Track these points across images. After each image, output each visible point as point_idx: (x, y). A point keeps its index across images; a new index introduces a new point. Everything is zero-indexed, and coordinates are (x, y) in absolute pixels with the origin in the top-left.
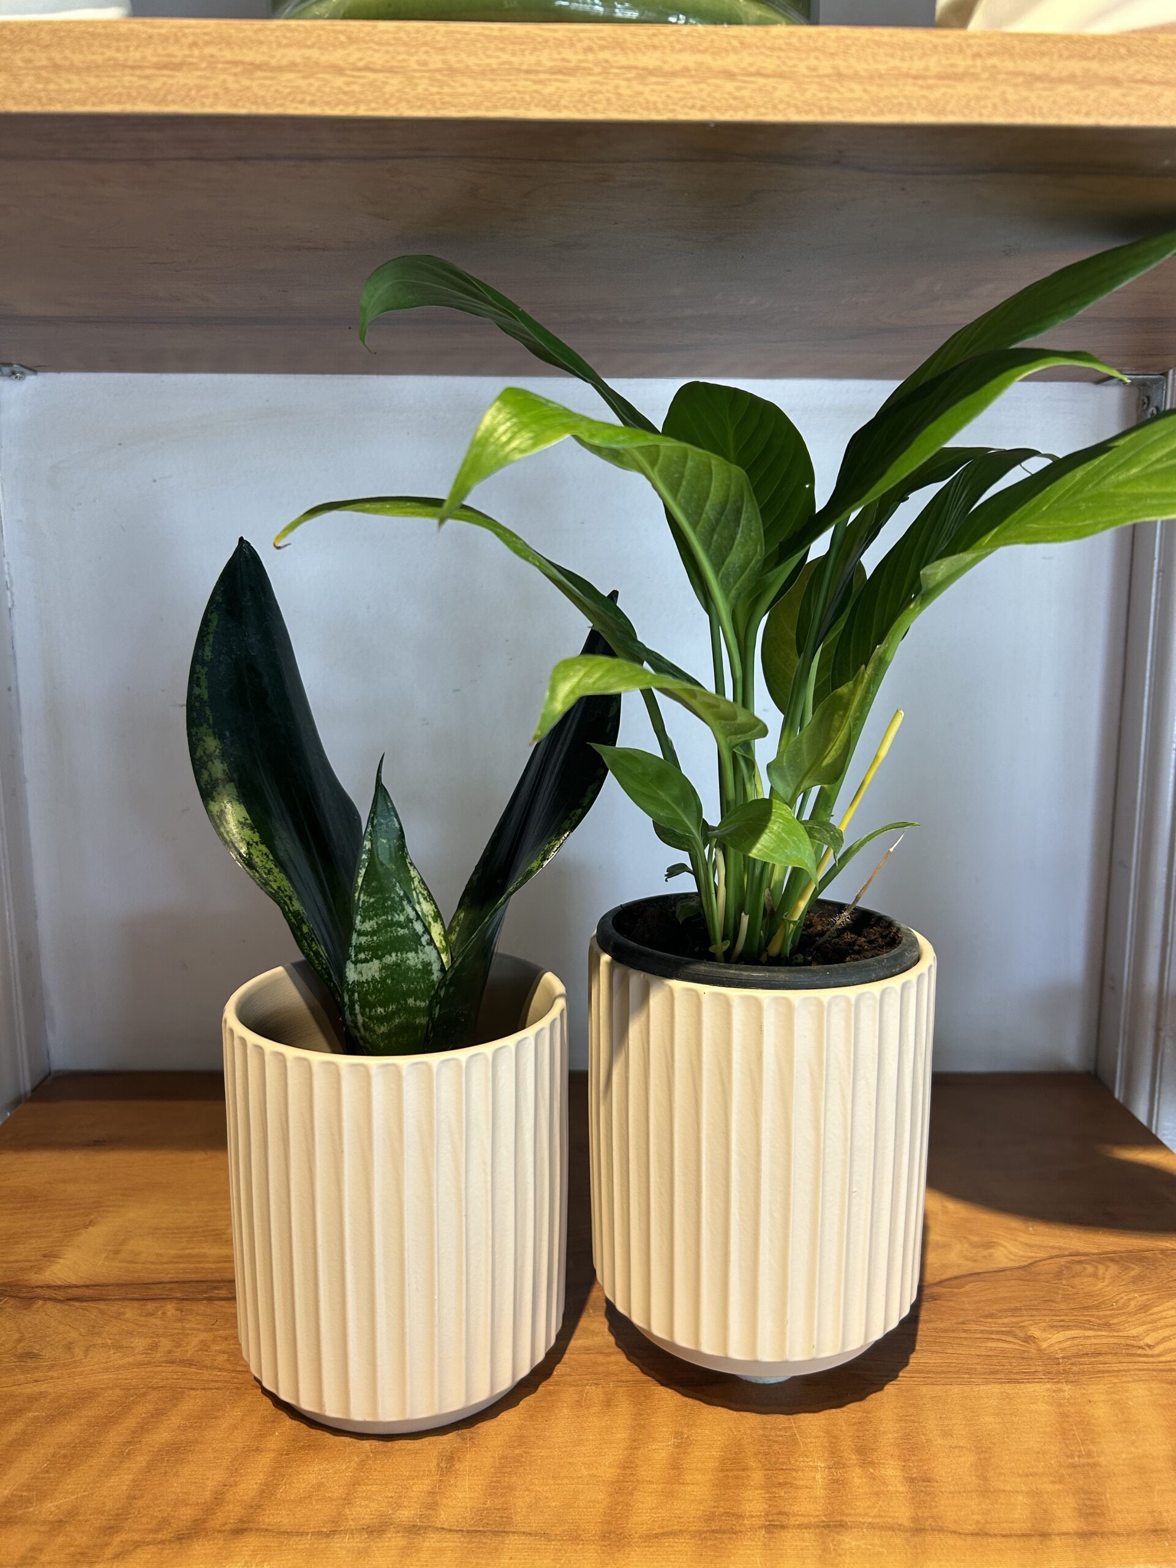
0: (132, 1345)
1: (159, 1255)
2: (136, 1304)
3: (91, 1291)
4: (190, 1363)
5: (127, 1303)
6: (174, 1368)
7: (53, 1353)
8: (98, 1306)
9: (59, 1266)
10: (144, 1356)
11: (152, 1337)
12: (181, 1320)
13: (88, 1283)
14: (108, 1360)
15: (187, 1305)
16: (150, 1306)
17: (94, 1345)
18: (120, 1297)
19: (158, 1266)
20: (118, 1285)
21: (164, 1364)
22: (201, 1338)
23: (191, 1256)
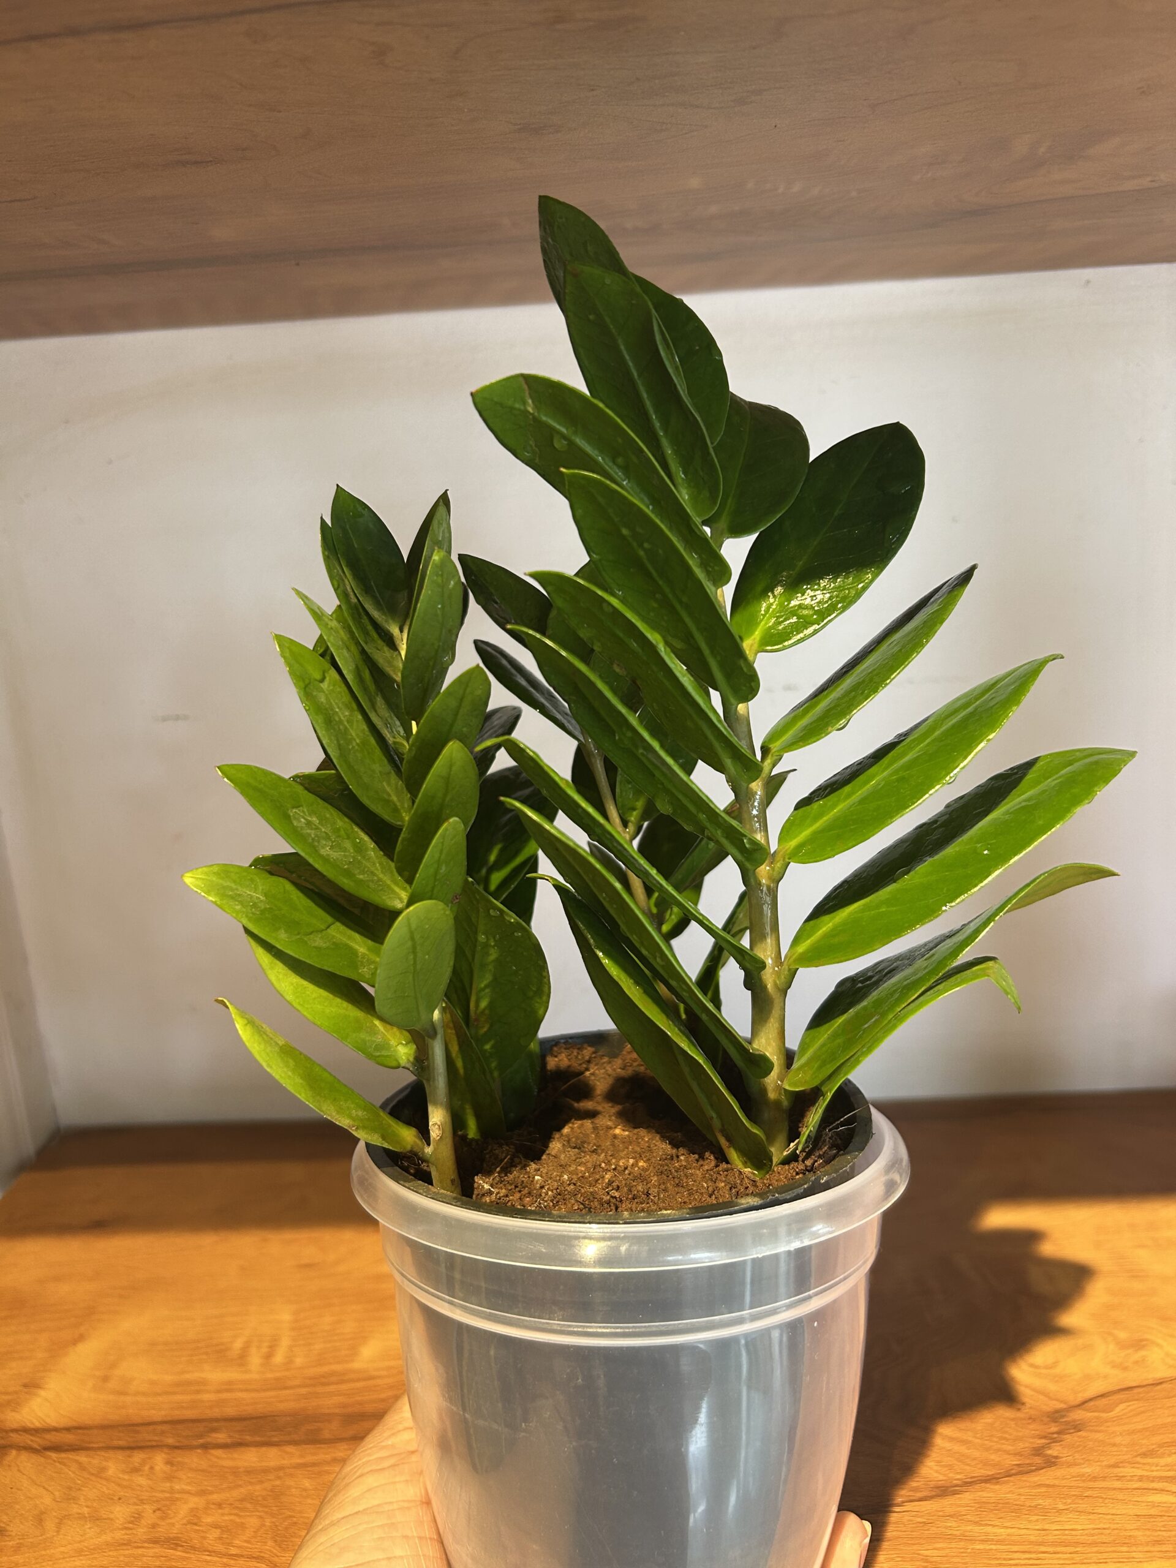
0: (112, 1516)
1: (152, 1383)
2: (120, 1455)
3: (72, 1437)
4: (174, 1542)
5: (111, 1454)
6: (157, 1550)
7: (22, 1526)
8: (77, 1458)
9: (39, 1400)
10: (124, 1532)
11: (135, 1504)
12: (169, 1478)
13: (70, 1424)
14: (83, 1539)
15: (180, 1457)
16: (138, 1457)
17: (67, 1516)
18: (104, 1445)
19: (150, 1399)
20: (103, 1427)
21: (146, 1545)
22: (191, 1505)
23: (189, 1383)
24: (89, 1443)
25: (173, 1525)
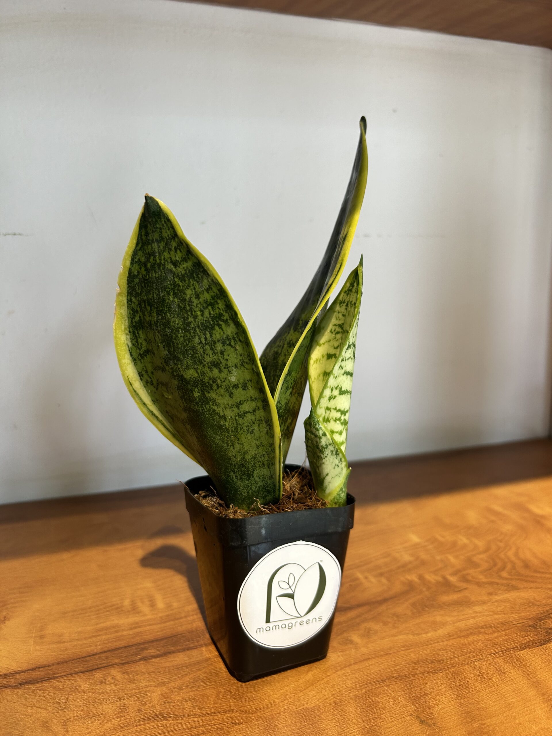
0: (103, 712)
1: (79, 633)
2: (84, 676)
3: (38, 673)
5: (76, 677)
6: (153, 724)
8: (51, 684)
10: (119, 719)
11: (116, 701)
12: (132, 681)
13: (31, 667)
15: (130, 668)
16: (98, 675)
17: (68, 720)
18: (67, 673)
19: (84, 642)
20: (59, 663)
21: (143, 723)
22: (160, 693)
23: (106, 629)
24: (56, 674)
25: (154, 706)
